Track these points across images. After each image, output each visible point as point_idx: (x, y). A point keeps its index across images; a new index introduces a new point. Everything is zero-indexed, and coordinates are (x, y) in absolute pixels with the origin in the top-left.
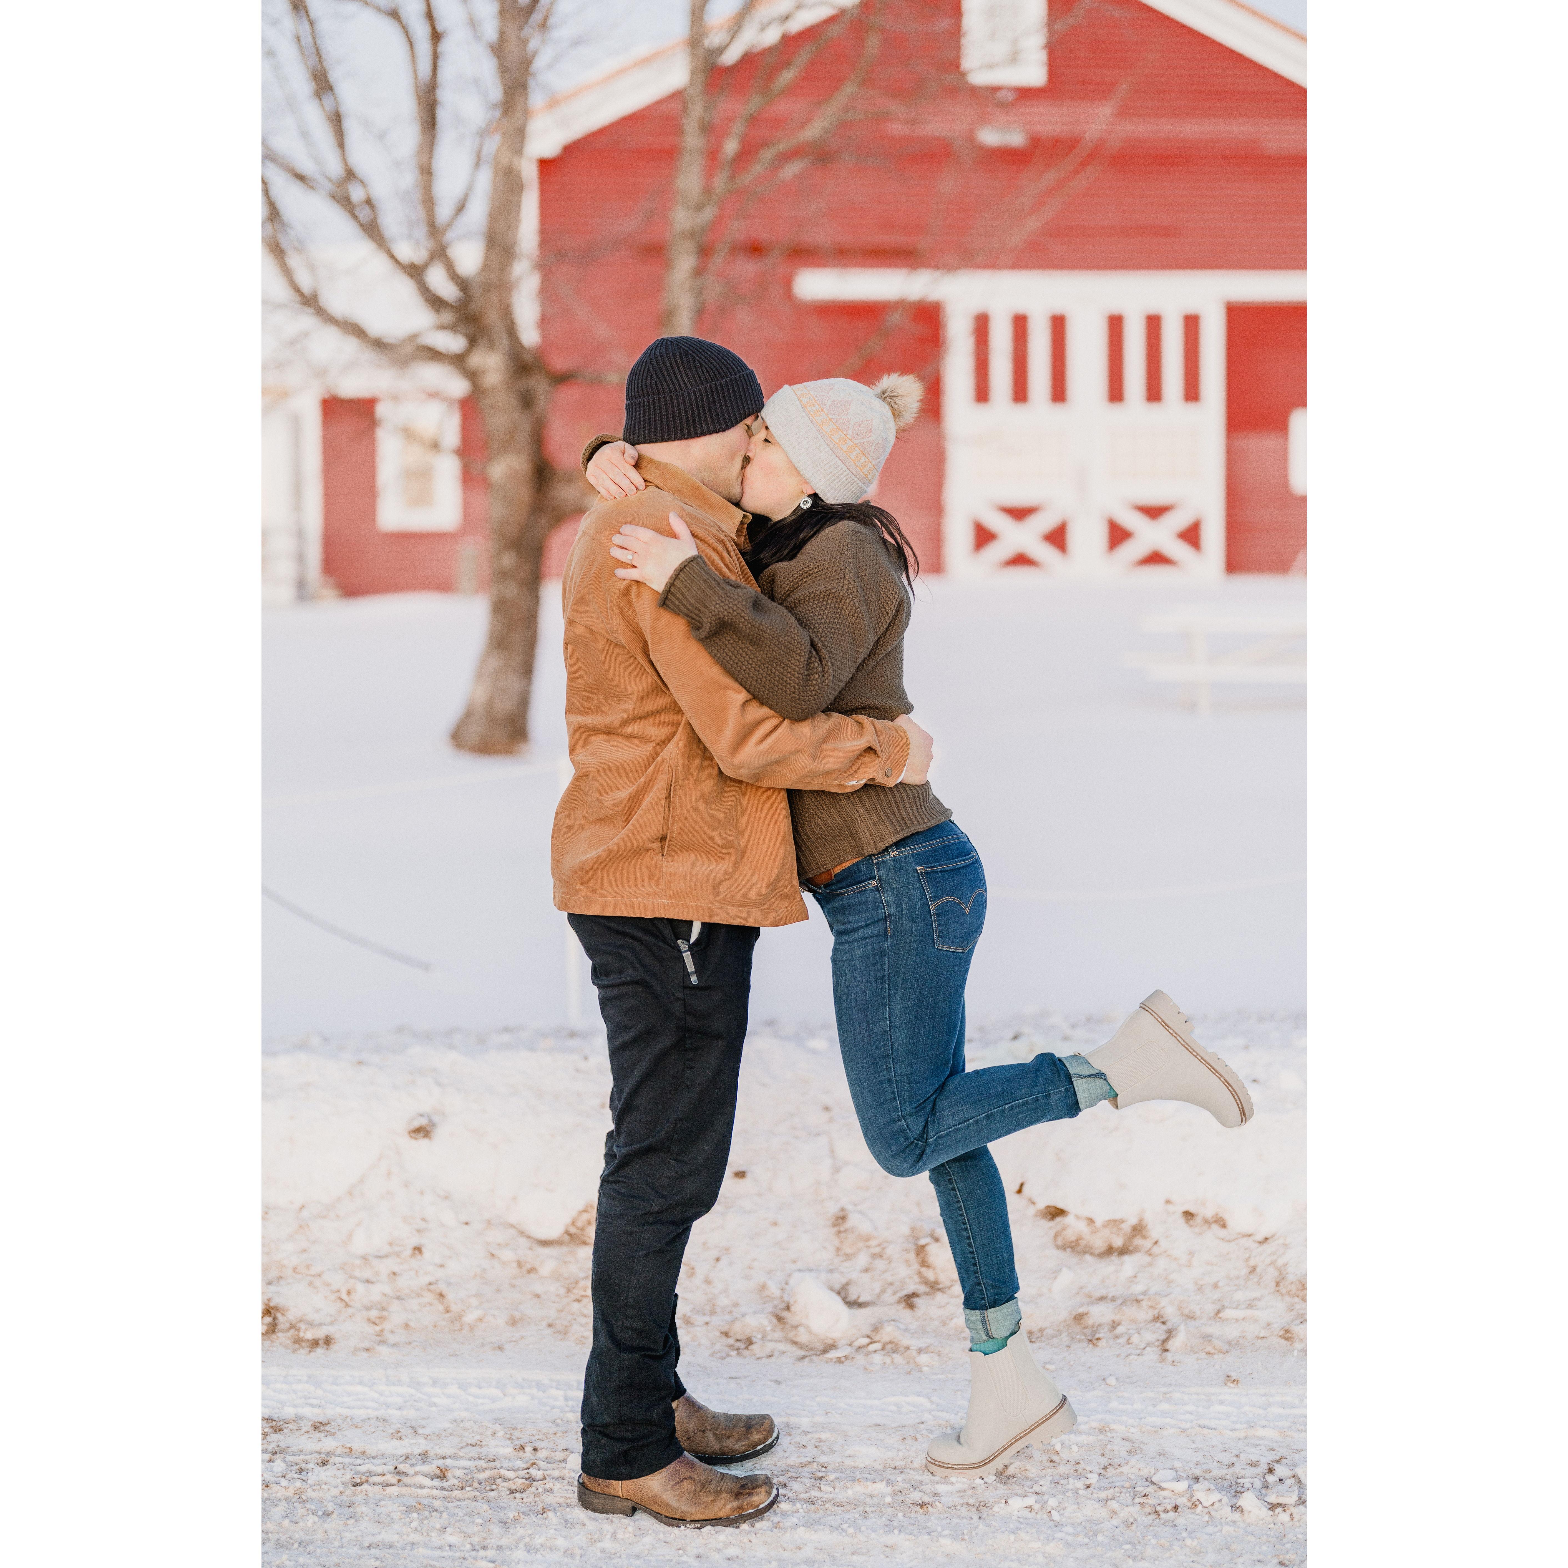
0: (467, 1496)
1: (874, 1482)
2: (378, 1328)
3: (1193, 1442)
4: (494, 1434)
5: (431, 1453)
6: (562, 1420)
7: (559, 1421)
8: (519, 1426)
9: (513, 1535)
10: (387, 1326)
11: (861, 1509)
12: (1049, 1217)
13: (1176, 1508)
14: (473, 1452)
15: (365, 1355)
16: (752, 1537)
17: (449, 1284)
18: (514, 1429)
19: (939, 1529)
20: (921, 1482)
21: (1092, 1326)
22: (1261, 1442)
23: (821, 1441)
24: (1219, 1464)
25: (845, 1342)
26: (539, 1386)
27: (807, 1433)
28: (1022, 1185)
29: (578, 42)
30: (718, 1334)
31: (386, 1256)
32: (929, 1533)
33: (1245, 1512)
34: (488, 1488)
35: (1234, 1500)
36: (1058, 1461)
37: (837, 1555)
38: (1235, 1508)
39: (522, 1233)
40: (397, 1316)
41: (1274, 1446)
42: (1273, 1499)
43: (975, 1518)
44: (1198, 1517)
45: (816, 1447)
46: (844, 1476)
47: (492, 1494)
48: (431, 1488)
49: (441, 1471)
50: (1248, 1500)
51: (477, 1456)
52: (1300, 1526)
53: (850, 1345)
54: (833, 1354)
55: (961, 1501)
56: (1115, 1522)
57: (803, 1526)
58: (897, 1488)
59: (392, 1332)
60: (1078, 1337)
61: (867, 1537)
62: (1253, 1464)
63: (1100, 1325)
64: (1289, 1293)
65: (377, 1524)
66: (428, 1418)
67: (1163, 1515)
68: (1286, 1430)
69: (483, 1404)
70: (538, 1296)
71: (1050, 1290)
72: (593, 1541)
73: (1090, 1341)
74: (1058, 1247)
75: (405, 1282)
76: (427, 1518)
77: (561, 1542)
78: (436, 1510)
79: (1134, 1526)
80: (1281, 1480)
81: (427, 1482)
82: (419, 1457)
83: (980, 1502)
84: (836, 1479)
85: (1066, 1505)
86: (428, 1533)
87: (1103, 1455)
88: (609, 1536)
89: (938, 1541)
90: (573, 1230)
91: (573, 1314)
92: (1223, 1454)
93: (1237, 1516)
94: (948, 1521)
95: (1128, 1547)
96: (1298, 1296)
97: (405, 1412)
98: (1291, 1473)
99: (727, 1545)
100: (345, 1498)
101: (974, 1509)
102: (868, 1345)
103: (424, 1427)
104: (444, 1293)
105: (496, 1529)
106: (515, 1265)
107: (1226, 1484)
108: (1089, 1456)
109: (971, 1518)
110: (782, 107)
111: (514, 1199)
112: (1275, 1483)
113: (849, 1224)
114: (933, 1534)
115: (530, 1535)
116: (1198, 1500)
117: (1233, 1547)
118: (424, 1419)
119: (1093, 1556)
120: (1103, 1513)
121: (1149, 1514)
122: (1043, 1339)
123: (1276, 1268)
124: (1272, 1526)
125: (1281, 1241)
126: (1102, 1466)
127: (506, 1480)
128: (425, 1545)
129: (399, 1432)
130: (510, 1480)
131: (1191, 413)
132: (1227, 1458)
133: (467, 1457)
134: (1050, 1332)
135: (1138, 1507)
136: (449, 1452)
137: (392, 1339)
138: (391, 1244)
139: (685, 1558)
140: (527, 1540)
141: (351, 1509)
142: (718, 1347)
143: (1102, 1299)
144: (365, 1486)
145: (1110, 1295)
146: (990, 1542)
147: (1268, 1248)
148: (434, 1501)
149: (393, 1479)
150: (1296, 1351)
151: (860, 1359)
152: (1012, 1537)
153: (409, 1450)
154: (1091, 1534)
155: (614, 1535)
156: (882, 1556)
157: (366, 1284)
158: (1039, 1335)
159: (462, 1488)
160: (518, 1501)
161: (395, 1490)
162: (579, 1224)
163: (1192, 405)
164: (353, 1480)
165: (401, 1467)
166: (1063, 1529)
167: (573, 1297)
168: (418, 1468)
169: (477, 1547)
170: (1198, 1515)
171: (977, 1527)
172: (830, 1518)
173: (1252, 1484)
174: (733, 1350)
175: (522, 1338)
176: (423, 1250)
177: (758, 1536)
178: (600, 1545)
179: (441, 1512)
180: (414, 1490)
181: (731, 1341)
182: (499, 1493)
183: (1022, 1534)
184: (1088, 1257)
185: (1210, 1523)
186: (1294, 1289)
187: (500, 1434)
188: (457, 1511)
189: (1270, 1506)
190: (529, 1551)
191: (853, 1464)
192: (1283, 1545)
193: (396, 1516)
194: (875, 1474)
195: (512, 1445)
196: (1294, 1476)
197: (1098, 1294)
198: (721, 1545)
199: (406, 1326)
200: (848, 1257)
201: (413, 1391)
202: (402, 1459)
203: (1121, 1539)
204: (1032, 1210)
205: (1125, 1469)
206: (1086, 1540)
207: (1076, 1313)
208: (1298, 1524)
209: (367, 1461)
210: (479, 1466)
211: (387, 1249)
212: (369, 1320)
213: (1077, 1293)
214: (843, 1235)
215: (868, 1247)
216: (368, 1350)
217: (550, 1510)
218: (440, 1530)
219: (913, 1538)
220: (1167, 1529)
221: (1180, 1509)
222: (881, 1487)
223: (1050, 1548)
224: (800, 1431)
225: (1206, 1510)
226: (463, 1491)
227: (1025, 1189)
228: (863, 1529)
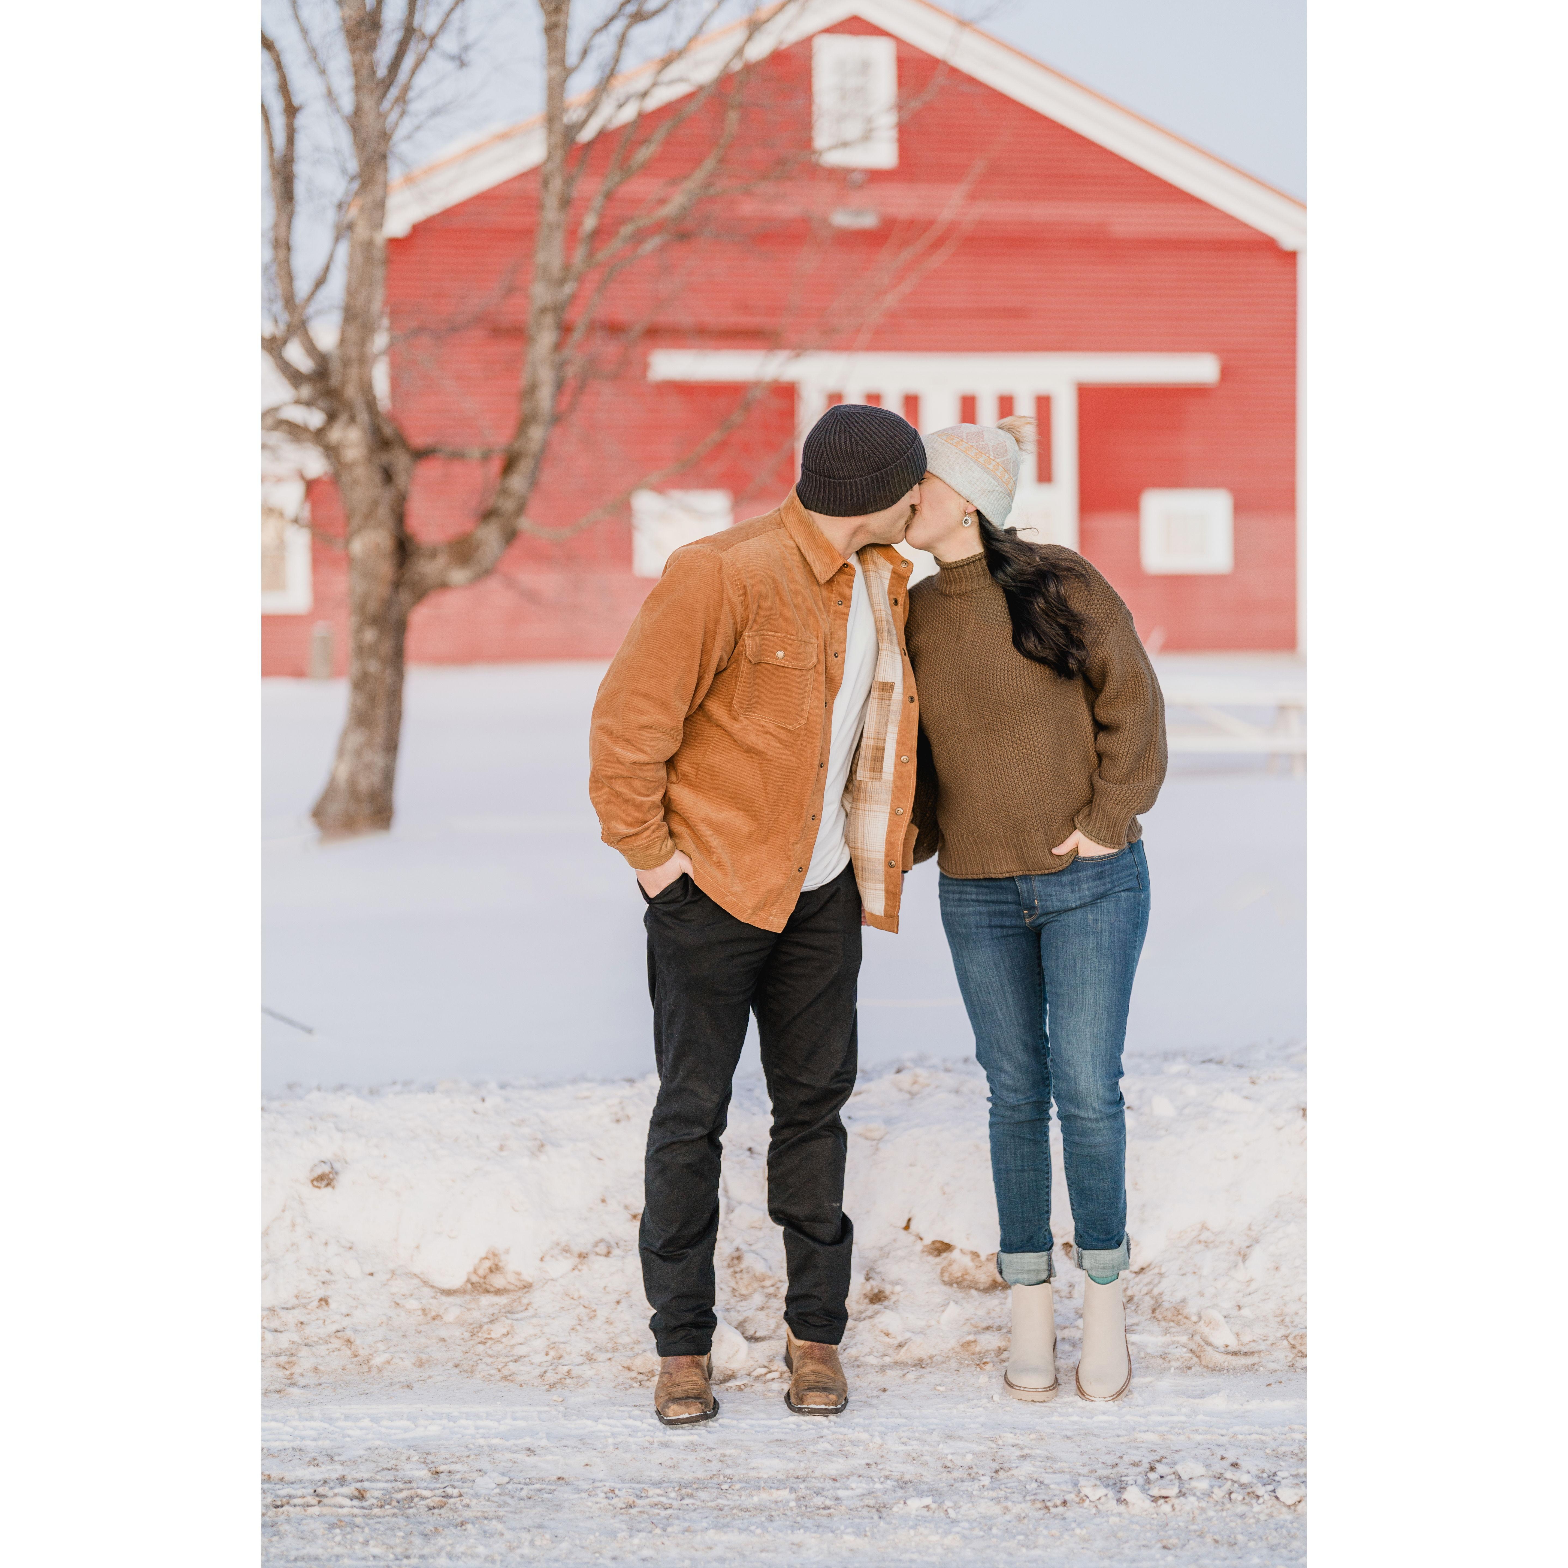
0: (386, 1513)
1: (778, 1489)
2: (288, 1372)
3: (1079, 1446)
4: (408, 1459)
5: (349, 1478)
6: (473, 1444)
7: (471, 1446)
8: (432, 1451)
9: (434, 1545)
10: (297, 1370)
11: (767, 1513)
12: (936, 1253)
13: (1065, 1503)
14: (390, 1475)
15: (276, 1396)
16: (665, 1540)
17: (356, 1331)
18: (428, 1454)
19: (842, 1528)
20: (823, 1489)
21: (980, 1353)
22: (1142, 1445)
23: (725, 1456)
24: (1103, 1465)
25: (743, 1372)
26: (450, 1418)
27: (711, 1449)
28: (909, 1220)
29: (436, 112)
30: (620, 1368)
31: (293, 1308)
32: (832, 1532)
33: (1129, 1504)
34: (406, 1506)
35: (1119, 1495)
36: (952, 1467)
37: (747, 1553)
38: (1120, 1501)
39: (425, 1283)
40: (306, 1361)
41: (1154, 1448)
42: (1155, 1492)
43: (876, 1517)
44: (1086, 1511)
45: (721, 1461)
46: (748, 1485)
47: (411, 1511)
48: (352, 1507)
49: (360, 1492)
50: (1132, 1494)
51: (393, 1478)
52: (1181, 1516)
53: (749, 1375)
54: (732, 1384)
55: (862, 1504)
56: (1008, 1517)
57: (712, 1528)
58: (800, 1494)
59: (302, 1375)
60: (966, 1362)
61: (774, 1536)
62: (1135, 1464)
63: (987, 1351)
64: (1165, 1318)
65: (301, 1540)
66: (342, 1447)
67: (1053, 1510)
68: (1165, 1433)
69: (395, 1434)
70: (443, 1340)
71: (938, 1322)
72: (511, 1549)
73: (978, 1365)
74: (945, 1283)
75: (313, 1331)
76: (349, 1533)
77: (481, 1550)
78: (358, 1526)
79: (1026, 1521)
80: (1162, 1477)
81: (347, 1502)
82: (337, 1482)
83: (880, 1504)
84: (741, 1488)
85: (961, 1503)
86: (351, 1546)
87: (994, 1460)
88: (527, 1543)
89: (842, 1537)
90: (475, 1279)
91: (479, 1355)
92: (1108, 1456)
93: (1122, 1508)
94: (851, 1521)
95: (1021, 1537)
96: (1173, 1321)
97: (320, 1443)
98: (1172, 1470)
99: (640, 1548)
100: (268, 1519)
101: (874, 1510)
102: (766, 1374)
103: (339, 1455)
104: (352, 1340)
105: (418, 1541)
106: (420, 1312)
107: (1111, 1482)
108: (981, 1461)
109: (872, 1518)
110: (637, 187)
111: (418, 1247)
112: (1157, 1480)
113: (744, 1265)
114: (836, 1532)
115: (450, 1545)
116: (1086, 1496)
117: (1120, 1534)
118: (339, 1448)
119: (989, 1547)
120: (997, 1509)
121: (1040, 1509)
122: (933, 1365)
123: (1152, 1298)
124: (1155, 1516)
125: (1156, 1271)
126: (994, 1470)
127: (423, 1498)
128: (350, 1557)
129: (315, 1459)
130: (427, 1498)
131: (1045, 493)
132: (1111, 1459)
133: (384, 1480)
134: (939, 1358)
135: (1029, 1504)
136: (366, 1476)
137: (302, 1381)
138: (297, 1297)
139: (601, 1561)
140: (449, 1548)
141: (275, 1528)
142: (621, 1380)
143: (988, 1328)
144: (286, 1508)
145: (996, 1325)
146: (891, 1537)
147: (1145, 1278)
148: (355, 1519)
149: (313, 1501)
150: (1173, 1369)
151: (759, 1387)
152: (912, 1532)
153: (326, 1476)
154: (986, 1528)
155: (532, 1543)
156: (790, 1553)
157: (275, 1333)
158: (929, 1361)
159: (382, 1507)
160: (436, 1516)
161: (316, 1510)
162: (481, 1272)
163: (1045, 487)
164: (274, 1503)
165: (320, 1490)
166: (960, 1524)
167: (479, 1340)
168: (336, 1491)
169: (400, 1557)
170: (1086, 1508)
171: (878, 1525)
172: (738, 1522)
173: (1136, 1481)
174: (636, 1382)
175: (430, 1377)
176: (330, 1301)
177: (670, 1538)
178: (519, 1551)
179: (363, 1528)
180: (335, 1509)
181: (633, 1374)
182: (418, 1509)
183: (921, 1529)
184: (973, 1292)
185: (1097, 1515)
186: (1169, 1315)
187: (415, 1458)
188: (378, 1526)
189: (1152, 1499)
190: (450, 1559)
191: (756, 1475)
192: (1166, 1531)
193: (319, 1533)
194: (780, 1484)
195: (427, 1468)
196: (1174, 1473)
197: (984, 1325)
198: (635, 1548)
199: (316, 1369)
200: (744, 1297)
201: (326, 1425)
202: (320, 1483)
203: (1014, 1531)
204: (919, 1246)
205: (1014, 1472)
206: (982, 1533)
207: (964, 1341)
208: (1179, 1513)
209: (286, 1486)
210: (396, 1488)
211: (293, 1301)
212: (279, 1365)
213: (965, 1324)
214: (738, 1275)
215: (763, 1287)
216: (279, 1392)
217: (468, 1523)
218: (363, 1543)
219: (818, 1536)
220: (1057, 1521)
221: (1068, 1504)
222: (784, 1494)
223: (948, 1541)
224: (705, 1447)
225: (1093, 1504)
226: (383, 1509)
227: (913, 1225)
228: (770, 1529)
